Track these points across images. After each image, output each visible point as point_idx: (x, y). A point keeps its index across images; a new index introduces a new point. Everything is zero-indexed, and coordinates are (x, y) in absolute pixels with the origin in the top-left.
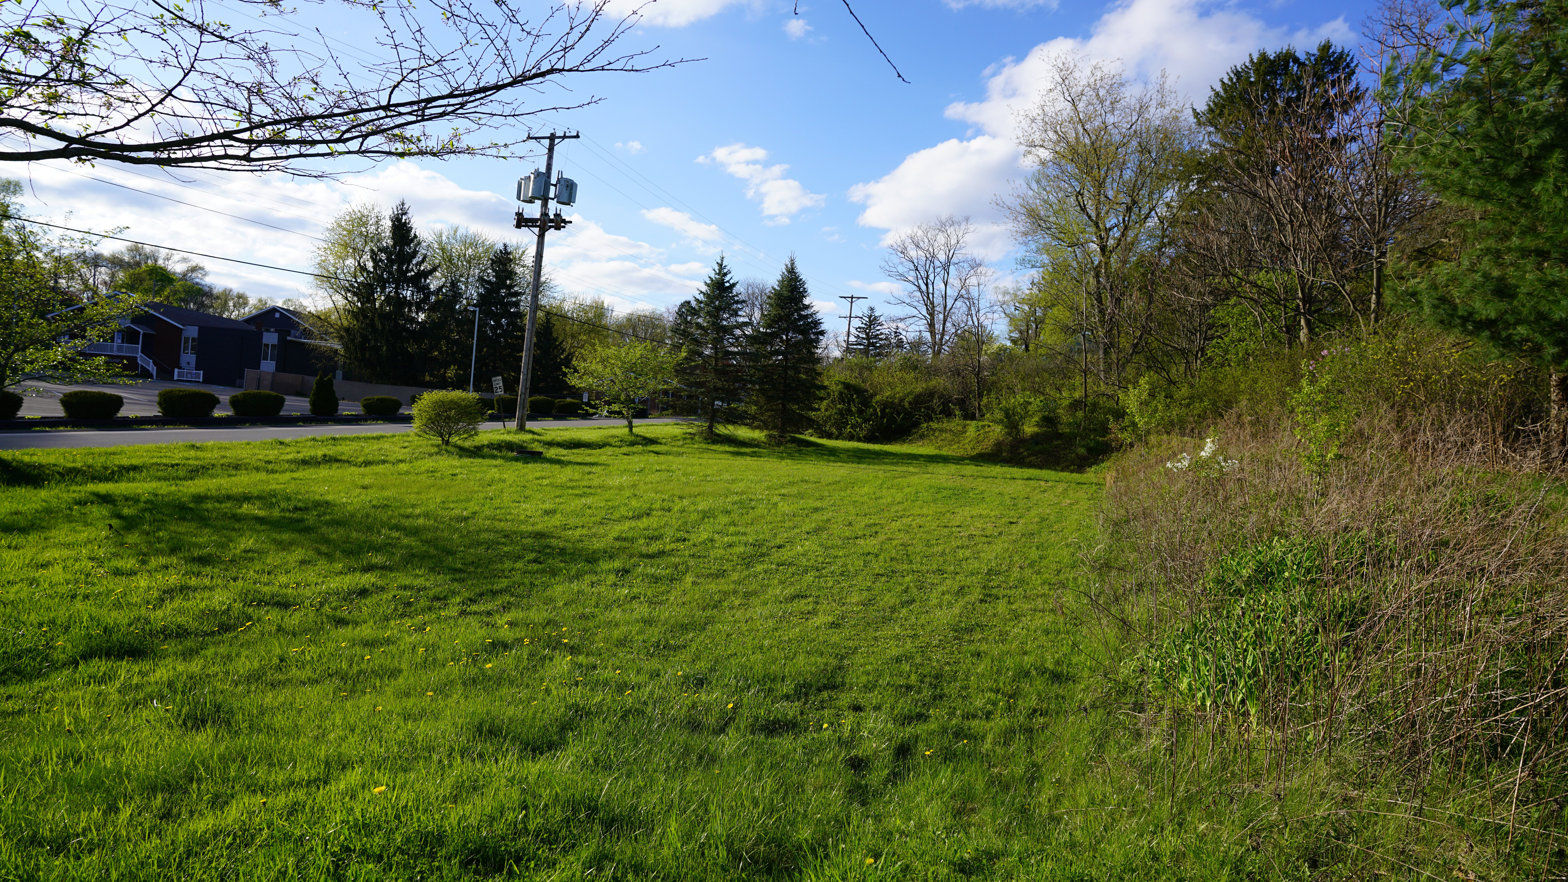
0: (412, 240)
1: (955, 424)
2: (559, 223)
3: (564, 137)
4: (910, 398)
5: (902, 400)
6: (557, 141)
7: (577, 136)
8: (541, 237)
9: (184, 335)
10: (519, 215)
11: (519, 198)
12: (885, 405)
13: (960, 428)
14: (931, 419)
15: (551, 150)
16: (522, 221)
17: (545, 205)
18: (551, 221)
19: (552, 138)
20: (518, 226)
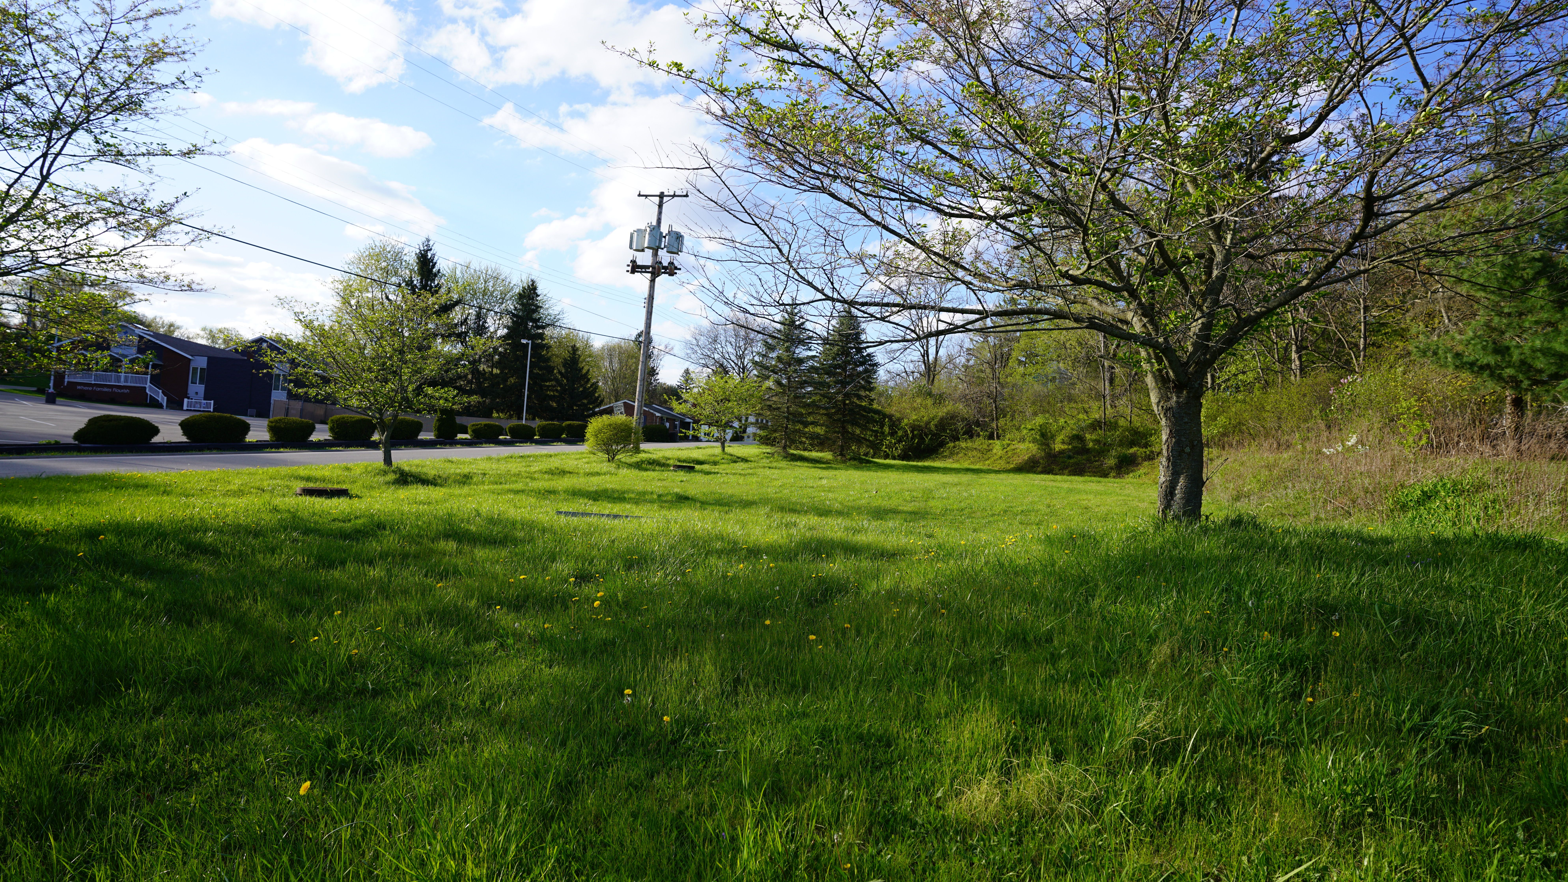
0: (436, 275)
1: (979, 443)
2: (671, 270)
3: (674, 196)
4: (936, 421)
5: (928, 423)
6: (665, 199)
7: (687, 196)
8: (653, 281)
9: (193, 365)
10: (633, 262)
11: (631, 248)
12: (914, 428)
13: (985, 447)
14: (958, 439)
15: (660, 206)
16: (635, 268)
17: (655, 254)
18: (665, 268)
19: (662, 196)
20: (633, 271)
